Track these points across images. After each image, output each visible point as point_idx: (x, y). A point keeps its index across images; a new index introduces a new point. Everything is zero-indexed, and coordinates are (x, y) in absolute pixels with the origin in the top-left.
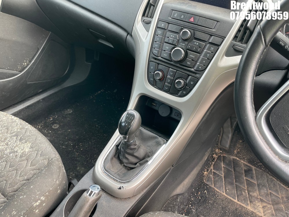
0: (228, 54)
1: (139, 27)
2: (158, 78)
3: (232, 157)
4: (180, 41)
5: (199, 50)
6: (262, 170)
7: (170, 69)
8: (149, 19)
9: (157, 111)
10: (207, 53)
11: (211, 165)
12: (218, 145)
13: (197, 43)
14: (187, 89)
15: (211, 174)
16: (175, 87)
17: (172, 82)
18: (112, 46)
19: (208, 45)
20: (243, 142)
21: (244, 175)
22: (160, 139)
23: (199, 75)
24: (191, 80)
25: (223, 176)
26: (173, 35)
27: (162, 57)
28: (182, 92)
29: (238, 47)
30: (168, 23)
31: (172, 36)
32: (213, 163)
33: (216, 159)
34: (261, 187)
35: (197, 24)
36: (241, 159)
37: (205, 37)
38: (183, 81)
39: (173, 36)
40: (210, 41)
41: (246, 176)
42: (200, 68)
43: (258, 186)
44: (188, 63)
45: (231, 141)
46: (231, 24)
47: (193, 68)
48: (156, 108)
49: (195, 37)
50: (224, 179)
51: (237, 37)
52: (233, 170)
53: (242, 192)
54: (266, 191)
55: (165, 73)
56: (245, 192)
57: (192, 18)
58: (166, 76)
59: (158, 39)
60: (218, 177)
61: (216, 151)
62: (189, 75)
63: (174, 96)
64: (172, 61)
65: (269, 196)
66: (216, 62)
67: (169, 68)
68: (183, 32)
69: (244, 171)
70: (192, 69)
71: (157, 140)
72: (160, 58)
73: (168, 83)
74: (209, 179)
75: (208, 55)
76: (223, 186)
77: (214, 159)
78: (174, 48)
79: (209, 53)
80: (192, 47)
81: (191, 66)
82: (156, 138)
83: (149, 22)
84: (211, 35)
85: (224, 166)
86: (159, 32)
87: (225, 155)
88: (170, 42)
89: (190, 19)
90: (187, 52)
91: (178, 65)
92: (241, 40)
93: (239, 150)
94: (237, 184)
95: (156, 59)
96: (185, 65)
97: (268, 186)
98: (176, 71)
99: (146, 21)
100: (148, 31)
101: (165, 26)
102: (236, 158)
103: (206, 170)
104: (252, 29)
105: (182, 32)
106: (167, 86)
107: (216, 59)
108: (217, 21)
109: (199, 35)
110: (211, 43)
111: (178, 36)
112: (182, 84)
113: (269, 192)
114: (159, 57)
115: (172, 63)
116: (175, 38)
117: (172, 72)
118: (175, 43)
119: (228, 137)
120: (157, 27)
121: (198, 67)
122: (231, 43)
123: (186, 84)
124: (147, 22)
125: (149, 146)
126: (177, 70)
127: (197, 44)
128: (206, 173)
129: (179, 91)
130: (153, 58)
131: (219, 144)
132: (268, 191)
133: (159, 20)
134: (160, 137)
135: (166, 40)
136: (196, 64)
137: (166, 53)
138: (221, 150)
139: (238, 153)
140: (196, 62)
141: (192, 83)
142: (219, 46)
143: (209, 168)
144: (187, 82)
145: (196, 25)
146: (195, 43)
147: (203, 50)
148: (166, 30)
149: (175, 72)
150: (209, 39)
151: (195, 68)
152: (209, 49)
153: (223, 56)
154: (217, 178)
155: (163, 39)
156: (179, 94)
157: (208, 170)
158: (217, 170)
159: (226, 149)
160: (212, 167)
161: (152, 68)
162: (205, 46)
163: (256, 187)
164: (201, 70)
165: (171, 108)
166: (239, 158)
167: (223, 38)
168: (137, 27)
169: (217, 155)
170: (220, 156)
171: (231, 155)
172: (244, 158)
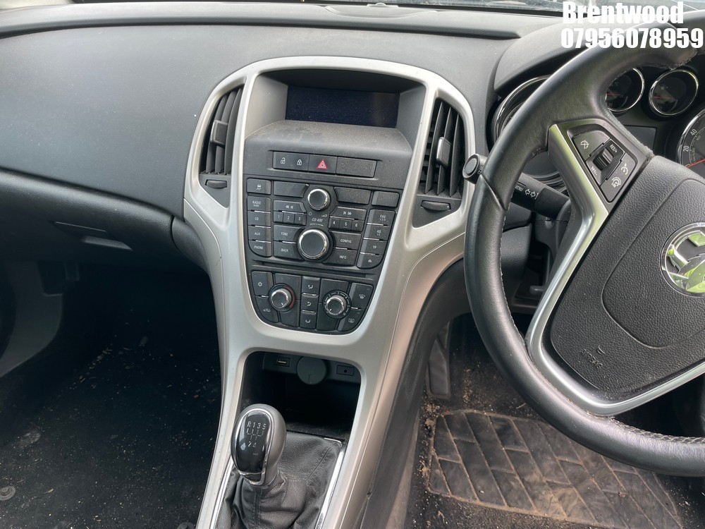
0: (418, 220)
1: (198, 199)
2: (283, 305)
3: (464, 412)
4: (310, 214)
5: (356, 225)
6: (529, 418)
7: (305, 277)
8: (221, 177)
9: (295, 377)
10: (374, 229)
11: (428, 448)
12: (427, 395)
13: (348, 212)
14: (356, 311)
15: (437, 468)
16: (328, 315)
17: (319, 305)
18: (126, 247)
19: (372, 212)
20: (473, 370)
21: (500, 442)
22: (327, 443)
23: (372, 276)
24: (357, 292)
25: (461, 462)
26: (290, 205)
27: (276, 257)
28: (347, 321)
29: (432, 203)
30: (271, 180)
31: (287, 207)
32: (432, 439)
33: (434, 428)
34: (539, 456)
35: (337, 173)
36: (481, 409)
37: (363, 196)
38: (343, 296)
39: (292, 207)
40: (374, 203)
41: (504, 444)
42: (370, 261)
43: (534, 457)
44: (341, 257)
45: (451, 378)
46: (408, 162)
47: (355, 264)
48: (290, 370)
49: (340, 200)
50: (465, 469)
51: (425, 182)
52: (475, 441)
53: (509, 483)
54: (552, 462)
55: (297, 289)
56: (515, 480)
57: (323, 163)
58: (298, 296)
59: (257, 219)
60: (452, 468)
61: (428, 410)
62: (350, 282)
63: (329, 334)
64: (304, 260)
65: (562, 469)
66: (399, 244)
67: (302, 275)
68: (311, 195)
69: (496, 435)
70: (354, 268)
71: (319, 447)
72: (273, 259)
73: (309, 309)
74: (436, 482)
75: (379, 232)
76: (469, 485)
77: (430, 431)
78: (300, 232)
79: (379, 228)
80: (339, 222)
81: (349, 263)
82: (315, 443)
83: (222, 184)
84: (373, 191)
85: (456, 438)
86: (256, 203)
87: (448, 413)
88: (288, 219)
89: (318, 165)
90: (331, 234)
91: (321, 265)
92: (433, 188)
93: (471, 391)
94: (494, 468)
95: (263, 263)
96: (335, 262)
97: (551, 449)
98: (319, 279)
99: (213, 184)
100: (226, 203)
101: (264, 187)
102: (470, 411)
103: (423, 464)
104: (446, 161)
105: (309, 195)
106: (309, 317)
107: (397, 236)
108: (376, 160)
109: (346, 194)
110: (376, 207)
111: (301, 204)
112: (342, 303)
113: (557, 460)
114: (270, 258)
115: (304, 264)
116: (297, 209)
117: (311, 282)
118: (299, 220)
119: (442, 371)
120: (247, 193)
121: (365, 262)
122: (417, 198)
123: (350, 303)
124: (218, 184)
125: (305, 470)
126: (321, 278)
127: (350, 213)
128: (425, 469)
129: (338, 320)
130: (256, 263)
131: (429, 391)
132: (554, 460)
133: (246, 178)
134: (323, 437)
135: (278, 217)
136: (358, 255)
137: (287, 246)
138: (436, 405)
139: (471, 397)
140: (359, 250)
141: (362, 297)
142: (393, 209)
143: (427, 455)
144: (351, 298)
145: (336, 176)
146: (345, 213)
147: (365, 225)
148: (272, 196)
149: (317, 281)
150: (371, 199)
151: (360, 264)
152: (376, 219)
153: (409, 229)
154: (451, 473)
155: (269, 218)
156: (340, 328)
157: (427, 462)
158: (445, 453)
159: (446, 398)
160: (433, 452)
161: (260, 284)
162: (367, 214)
163: (532, 461)
164: (373, 266)
165: (327, 363)
166: (477, 409)
167: (399, 191)
168: (194, 200)
169: (432, 420)
170: (440, 417)
171: (460, 408)
172: (486, 406)
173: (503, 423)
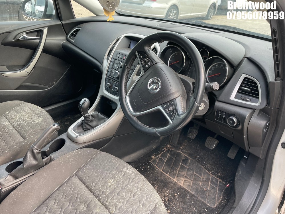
0: (137, 74)
1: (105, 61)
2: (108, 86)
3: (178, 151)
4: (119, 68)
6: (196, 160)
9: (111, 106)
11: (159, 154)
15: (158, 159)
16: (115, 91)
25: (165, 161)
30: (116, 59)
31: (116, 65)
32: (163, 153)
33: (165, 151)
34: (189, 170)
36: (183, 153)
41: (182, 163)
45: (179, 140)
50: (165, 163)
52: (174, 159)
53: (174, 171)
54: (192, 173)
56: (176, 171)
57: (124, 57)
58: (112, 86)
59: (111, 67)
60: (162, 161)
61: (167, 146)
64: (114, 78)
65: (194, 176)
67: (114, 81)
69: (182, 160)
71: (105, 119)
72: (110, 77)
73: (113, 89)
74: (154, 161)
76: (163, 166)
77: (163, 150)
83: (108, 58)
85: (169, 156)
87: (173, 149)
88: (115, 68)
93: (184, 147)
94: (173, 166)
95: (109, 77)
97: (195, 170)
98: (116, 83)
100: (107, 63)
102: (180, 152)
105: (119, 63)
106: (112, 91)
112: (117, 89)
113: (194, 174)
118: (116, 69)
120: (111, 61)
122: (139, 69)
128: (153, 157)
129: (117, 93)
131: (171, 142)
132: (193, 173)
133: (112, 58)
137: (113, 74)
138: (171, 146)
139: (183, 149)
142: (133, 70)
143: (157, 155)
148: (114, 63)
153: (135, 75)
154: (160, 161)
156: (117, 95)
158: (163, 157)
159: (175, 145)
160: (160, 155)
161: (106, 81)
163: (186, 170)
169: (167, 149)
170: (170, 149)
171: (177, 150)
172: (186, 152)
173: (186, 158)
